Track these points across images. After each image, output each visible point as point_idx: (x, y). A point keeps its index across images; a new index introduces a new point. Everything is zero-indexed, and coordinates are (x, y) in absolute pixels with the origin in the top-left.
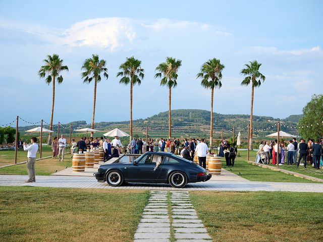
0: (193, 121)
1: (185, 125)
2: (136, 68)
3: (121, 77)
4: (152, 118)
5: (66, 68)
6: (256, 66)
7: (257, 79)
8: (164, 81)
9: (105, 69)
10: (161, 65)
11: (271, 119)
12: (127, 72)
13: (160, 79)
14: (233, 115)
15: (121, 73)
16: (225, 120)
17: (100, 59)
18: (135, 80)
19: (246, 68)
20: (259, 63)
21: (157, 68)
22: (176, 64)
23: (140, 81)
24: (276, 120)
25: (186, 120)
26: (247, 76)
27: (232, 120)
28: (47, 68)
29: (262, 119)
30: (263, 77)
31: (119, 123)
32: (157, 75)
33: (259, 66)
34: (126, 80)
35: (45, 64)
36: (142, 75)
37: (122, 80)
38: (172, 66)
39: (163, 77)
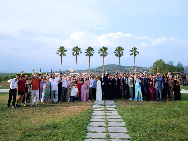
0: (113, 69)
1: (110, 70)
2: (91, 50)
3: (86, 54)
4: (97, 68)
5: (66, 51)
6: (135, 49)
7: (136, 53)
8: (101, 55)
9: (80, 51)
10: (100, 49)
11: (144, 68)
12: (88, 52)
13: (100, 54)
14: (128, 67)
15: (86, 52)
16: (126, 68)
17: (79, 48)
18: (91, 55)
19: (132, 49)
20: (136, 47)
21: (99, 50)
22: (106, 49)
23: (93, 55)
24: (145, 68)
25: (110, 69)
26: (132, 52)
27: (128, 68)
28: (60, 51)
29: (140, 68)
30: (138, 52)
31: (84, 70)
32: (99, 53)
33: (136, 49)
34: (87, 55)
35: (59, 50)
36: (94, 53)
37: (86, 55)
38: (105, 50)
39: (101, 53)
